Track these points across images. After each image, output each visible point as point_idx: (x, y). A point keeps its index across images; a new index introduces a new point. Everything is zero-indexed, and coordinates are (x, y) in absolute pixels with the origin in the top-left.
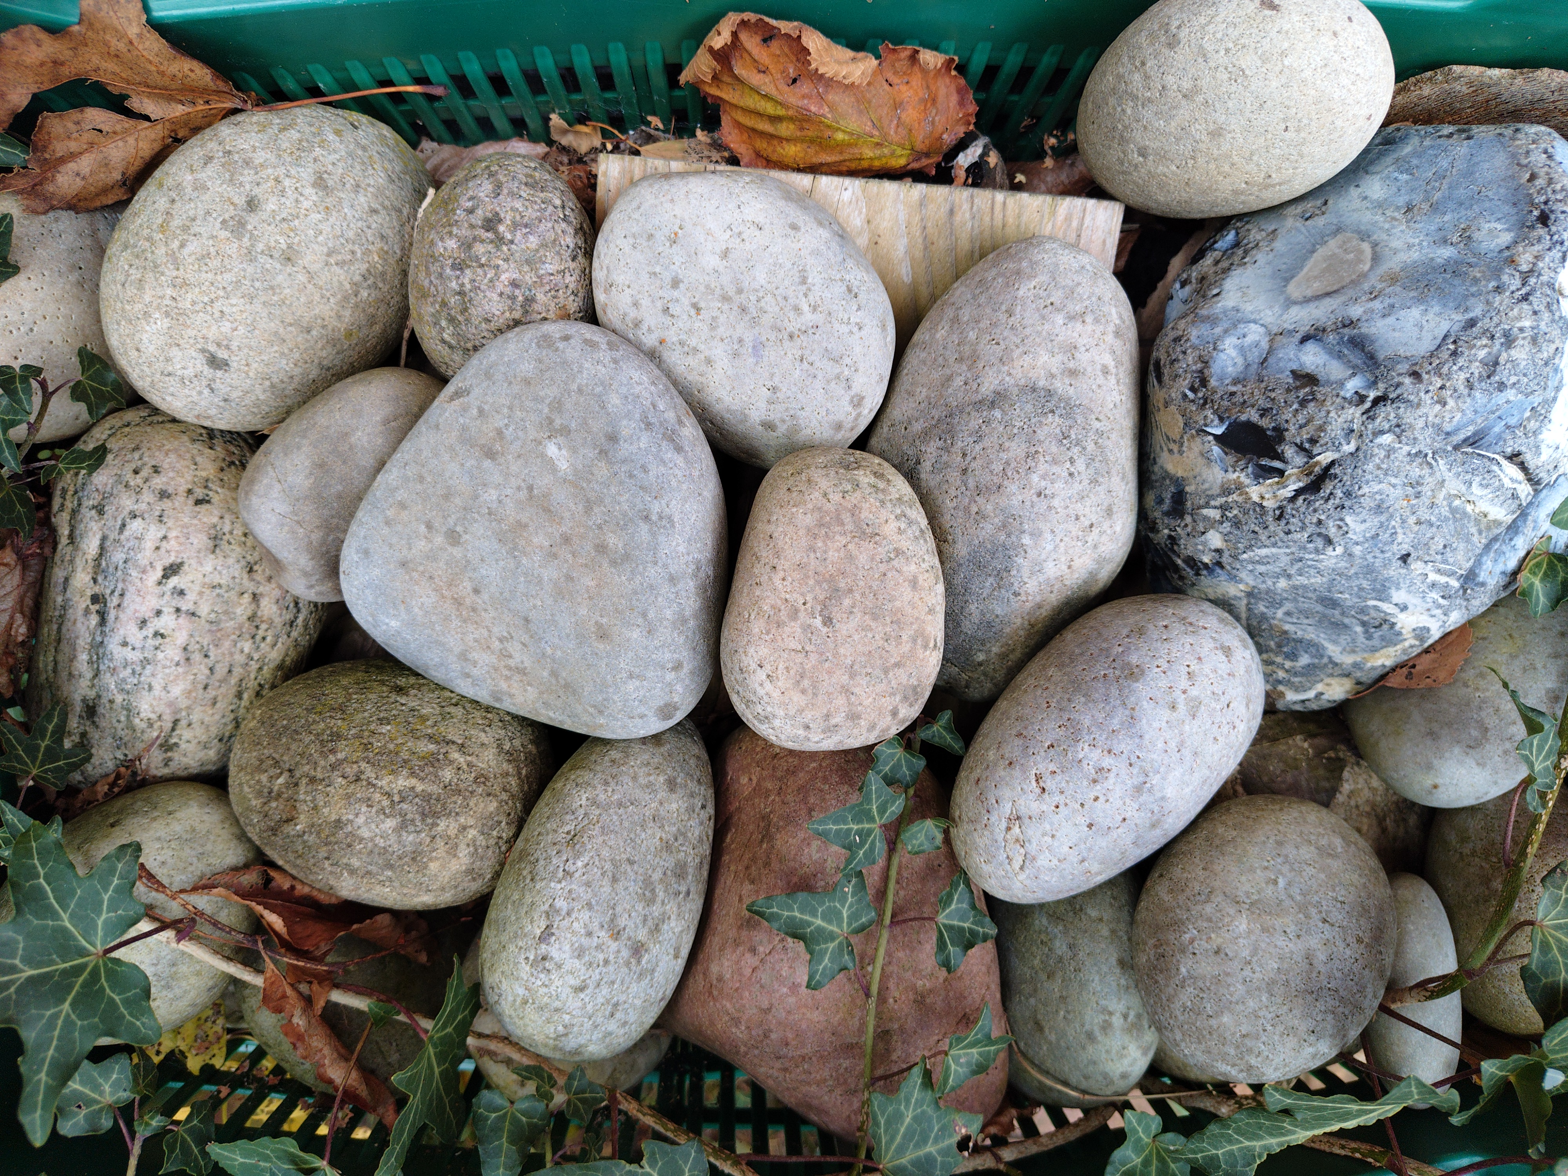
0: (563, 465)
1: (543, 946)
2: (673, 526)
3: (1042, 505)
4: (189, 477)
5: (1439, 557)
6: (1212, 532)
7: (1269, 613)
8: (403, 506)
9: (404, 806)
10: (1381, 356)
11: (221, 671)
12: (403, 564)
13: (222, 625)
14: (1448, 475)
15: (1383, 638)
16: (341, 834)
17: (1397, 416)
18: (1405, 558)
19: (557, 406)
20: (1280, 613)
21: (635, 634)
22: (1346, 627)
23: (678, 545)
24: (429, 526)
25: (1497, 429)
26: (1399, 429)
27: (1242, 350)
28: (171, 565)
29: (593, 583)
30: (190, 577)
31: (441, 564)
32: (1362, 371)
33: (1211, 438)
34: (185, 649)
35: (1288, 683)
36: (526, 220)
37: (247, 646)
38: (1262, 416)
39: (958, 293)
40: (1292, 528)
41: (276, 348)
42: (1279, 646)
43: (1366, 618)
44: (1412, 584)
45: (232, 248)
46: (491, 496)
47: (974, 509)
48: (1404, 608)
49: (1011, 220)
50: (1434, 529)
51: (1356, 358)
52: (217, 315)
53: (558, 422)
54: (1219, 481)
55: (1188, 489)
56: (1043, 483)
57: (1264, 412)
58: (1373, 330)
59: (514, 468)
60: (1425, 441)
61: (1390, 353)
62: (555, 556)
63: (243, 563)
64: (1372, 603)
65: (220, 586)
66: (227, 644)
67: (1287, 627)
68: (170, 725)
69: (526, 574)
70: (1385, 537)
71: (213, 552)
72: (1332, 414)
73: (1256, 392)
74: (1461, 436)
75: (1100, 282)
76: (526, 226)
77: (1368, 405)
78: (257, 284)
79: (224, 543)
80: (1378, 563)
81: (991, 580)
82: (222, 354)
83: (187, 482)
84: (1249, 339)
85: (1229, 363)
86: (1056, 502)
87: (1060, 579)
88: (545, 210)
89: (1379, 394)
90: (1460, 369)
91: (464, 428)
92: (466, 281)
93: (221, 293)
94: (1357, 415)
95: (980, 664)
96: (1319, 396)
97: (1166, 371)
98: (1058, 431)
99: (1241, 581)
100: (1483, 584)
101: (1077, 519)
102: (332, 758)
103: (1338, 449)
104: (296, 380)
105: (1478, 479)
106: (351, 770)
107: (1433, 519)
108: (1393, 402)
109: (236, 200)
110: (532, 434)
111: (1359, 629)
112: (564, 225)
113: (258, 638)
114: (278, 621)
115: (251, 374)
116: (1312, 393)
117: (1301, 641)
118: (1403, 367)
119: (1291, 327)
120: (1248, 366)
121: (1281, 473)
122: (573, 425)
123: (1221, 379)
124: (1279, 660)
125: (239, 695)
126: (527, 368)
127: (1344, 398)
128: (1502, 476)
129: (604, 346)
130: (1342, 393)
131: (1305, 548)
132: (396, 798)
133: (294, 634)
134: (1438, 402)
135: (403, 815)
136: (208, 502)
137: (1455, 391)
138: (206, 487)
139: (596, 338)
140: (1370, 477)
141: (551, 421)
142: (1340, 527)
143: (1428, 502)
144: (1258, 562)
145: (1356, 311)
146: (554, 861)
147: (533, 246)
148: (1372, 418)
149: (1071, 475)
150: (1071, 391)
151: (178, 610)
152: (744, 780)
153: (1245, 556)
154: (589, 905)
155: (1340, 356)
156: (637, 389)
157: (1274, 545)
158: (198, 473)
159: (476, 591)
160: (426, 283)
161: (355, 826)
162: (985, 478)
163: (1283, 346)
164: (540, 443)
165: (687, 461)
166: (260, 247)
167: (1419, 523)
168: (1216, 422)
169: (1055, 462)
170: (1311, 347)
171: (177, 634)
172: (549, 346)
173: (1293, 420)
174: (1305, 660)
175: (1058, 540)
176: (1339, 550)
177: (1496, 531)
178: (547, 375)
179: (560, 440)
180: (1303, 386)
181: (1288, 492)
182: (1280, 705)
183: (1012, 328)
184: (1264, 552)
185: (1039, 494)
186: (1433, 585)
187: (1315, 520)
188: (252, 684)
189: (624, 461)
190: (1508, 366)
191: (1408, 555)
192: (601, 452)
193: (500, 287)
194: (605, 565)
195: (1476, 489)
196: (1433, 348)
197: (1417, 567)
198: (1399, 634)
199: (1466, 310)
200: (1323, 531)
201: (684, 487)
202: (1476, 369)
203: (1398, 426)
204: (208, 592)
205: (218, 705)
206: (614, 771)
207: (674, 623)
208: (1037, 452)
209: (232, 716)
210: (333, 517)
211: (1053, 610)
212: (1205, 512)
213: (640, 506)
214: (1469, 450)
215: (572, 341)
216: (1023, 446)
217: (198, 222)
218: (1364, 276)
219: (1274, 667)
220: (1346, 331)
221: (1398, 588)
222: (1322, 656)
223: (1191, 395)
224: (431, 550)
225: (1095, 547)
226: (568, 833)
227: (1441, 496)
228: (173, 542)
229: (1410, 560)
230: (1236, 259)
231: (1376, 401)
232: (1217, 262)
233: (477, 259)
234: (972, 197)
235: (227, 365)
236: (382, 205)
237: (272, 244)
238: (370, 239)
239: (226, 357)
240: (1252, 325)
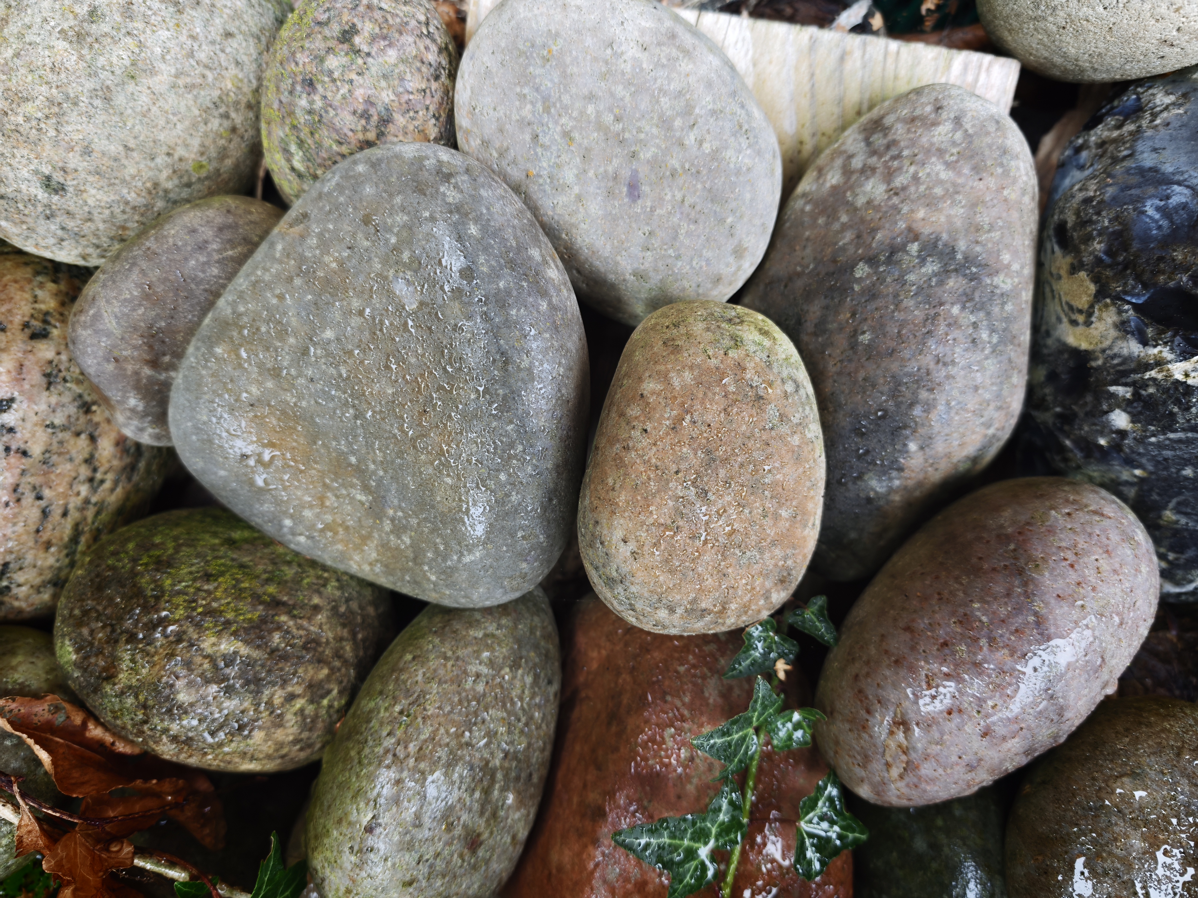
0: (411, 305)
1: (369, 836)
2: (532, 380)
4: (27, 309)
6: (1117, 411)
11: (56, 512)
16: (160, 698)
19: (407, 235)
27: (1166, 212)
30: (20, 416)
33: (1130, 307)
34: (15, 489)
36: (385, 32)
37: (84, 490)
38: (1195, 284)
42: (1165, 536)
45: (71, 60)
47: (862, 375)
49: (903, 73)
53: (406, 256)
54: (1135, 355)
55: (1093, 364)
56: (942, 349)
63: (80, 402)
65: (54, 425)
66: (62, 486)
67: (1178, 517)
71: (48, 389)
76: (385, 38)
78: (96, 102)
79: (59, 380)
82: (58, 177)
83: (24, 315)
85: (1153, 225)
86: (955, 371)
87: (948, 455)
88: (407, 23)
92: (317, 98)
93: (56, 108)
97: (1075, 234)
98: (961, 292)
99: (1138, 466)
109: (77, 9)
110: (378, 268)
112: (427, 42)
113: (96, 481)
114: (117, 464)
117: (1191, 532)
120: (1176, 228)
122: (424, 258)
123: (1145, 243)
125: (75, 539)
132: (219, 662)
133: (136, 478)
136: (45, 336)
138: (44, 321)
139: (454, 161)
141: (399, 253)
144: (1167, 447)
146: (384, 743)
147: (392, 61)
150: (977, 249)
153: (1153, 439)
156: (499, 221)
157: (1193, 429)
158: (37, 306)
161: (175, 690)
164: (386, 278)
165: (551, 307)
168: (1138, 289)
174: (1191, 552)
179: (409, 275)
183: (913, 177)
184: (1178, 435)
188: (89, 527)
192: (454, 290)
193: (353, 105)
204: (40, 430)
205: (52, 549)
206: (455, 643)
208: (937, 314)
209: (67, 560)
212: (1113, 389)
213: (497, 355)
216: (922, 307)
217: (34, 30)
223: (1107, 259)
225: (989, 423)
226: (401, 712)
230: (1144, 122)
233: (330, 73)
234: (865, 44)
235: (63, 189)
236: (239, 28)
237: (114, 60)
238: (223, 64)
239: (61, 180)
240: (1175, 187)
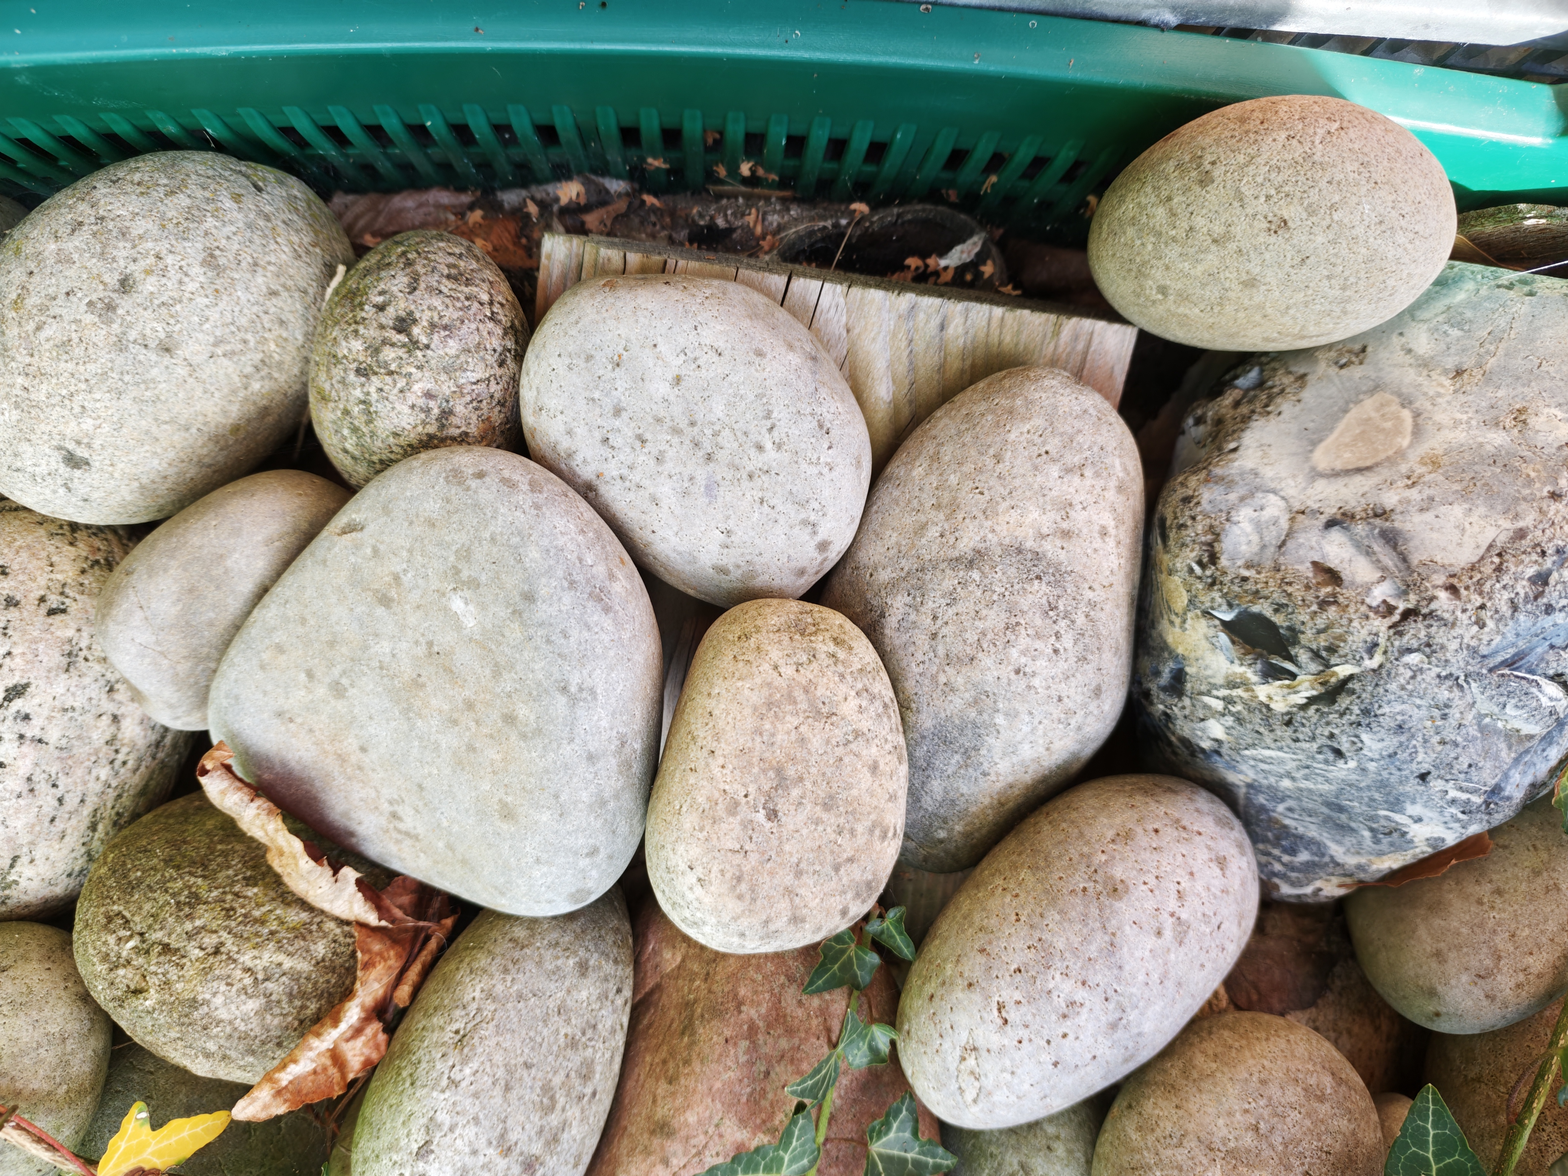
0: (470, 623)
1: (421, 1164)
2: (595, 698)
3: (1020, 684)
4: (42, 581)
5: (1462, 776)
6: (1212, 721)
7: (1269, 805)
8: (280, 649)
9: (270, 985)
10: (1415, 559)
11: (72, 801)
12: (279, 714)
13: (75, 751)
14: (1479, 698)
15: (1392, 844)
16: (196, 1015)
17: (1429, 636)
18: (1423, 777)
19: (466, 554)
20: (1281, 808)
21: (545, 817)
22: (1352, 830)
23: (599, 720)
24: (310, 675)
25: (1539, 650)
26: (1428, 647)
27: (1259, 526)
28: (15, 686)
29: (498, 757)
30: (36, 701)
31: (323, 717)
32: (1393, 577)
33: (1217, 622)
34: (29, 779)
35: (1284, 877)
36: (445, 321)
37: (104, 773)
38: (1276, 611)
39: (941, 424)
40: (1301, 737)
41: (147, 447)
42: (1278, 838)
43: (1374, 826)
44: (1430, 799)
45: (99, 335)
46: (384, 647)
47: (942, 679)
48: (1419, 820)
49: (1008, 338)
50: (1459, 750)
51: (1388, 559)
52: (77, 409)
53: (465, 574)
54: (1223, 672)
55: (1188, 669)
56: (1023, 660)
57: (1279, 608)
58: (1408, 526)
59: (412, 620)
60: (1458, 664)
61: (1424, 557)
62: (455, 722)
63: (102, 682)
64: (1383, 813)
65: (73, 709)
66: (79, 772)
67: (1287, 822)
68: (9, 862)
69: (421, 739)
70: (1403, 756)
71: (67, 670)
72: (1355, 624)
73: (1271, 583)
74: (1499, 659)
75: (1104, 428)
76: (445, 328)
77: (1396, 617)
78: (127, 378)
79: (80, 659)
80: (1393, 779)
81: (957, 757)
82: (81, 452)
83: (39, 588)
84: (1268, 513)
85: (1243, 539)
86: (1036, 682)
87: (1037, 760)
88: (468, 308)
89: (1410, 606)
90: (1504, 587)
91: (355, 569)
92: (372, 390)
93: (83, 386)
94: (1383, 629)
95: (941, 841)
96: (1341, 599)
97: (1172, 534)
98: (1044, 601)
99: (1241, 772)
100: (1509, 798)
101: (1060, 700)
102: (188, 926)
103: (1359, 662)
104: (170, 480)
105: (1513, 701)
106: (210, 941)
107: (1459, 739)
108: (1425, 617)
109: (106, 278)
110: (435, 584)
111: (1367, 834)
112: (490, 325)
113: (117, 764)
114: (141, 743)
115: (116, 475)
116: (1334, 595)
117: (1301, 837)
118: (1440, 579)
119: (1315, 506)
120: (1264, 547)
121: (1293, 676)
122: (483, 578)
123: (1232, 559)
124: (1276, 852)
125: (93, 827)
126: (432, 507)
127: (1370, 607)
128: (1540, 696)
129: (525, 487)
130: (1368, 601)
131: (1313, 758)
132: (260, 976)
134: (1476, 623)
135: (268, 996)
136: (64, 611)
137: (1497, 612)
138: (62, 594)
139: (516, 477)
140: (1393, 697)
141: (457, 572)
142: (1354, 743)
143: (1455, 723)
144: (1262, 761)
145: (1390, 499)
146: (439, 1065)
147: (453, 352)
148: (1400, 634)
149: (1056, 651)
150: (1063, 555)
151: (22, 737)
152: (667, 955)
153: (1247, 752)
154: (476, 1120)
155: (1368, 552)
156: (561, 542)
157: (1280, 749)
158: (53, 576)
159: (363, 749)
160: (327, 386)
161: (213, 1007)
162: (958, 648)
163: (1305, 530)
164: (444, 595)
165: (617, 623)
166: (133, 335)
167: (1443, 742)
168: (1225, 607)
169: (1038, 636)
170: (1336, 534)
171: (20, 763)
172: (460, 484)
173: (1310, 624)
174: (1304, 856)
175: (1036, 722)
176: (1352, 764)
177: (1528, 745)
178: (455, 518)
179: (467, 593)
180: (1325, 584)
181: (1299, 699)
182: (1275, 895)
183: (999, 477)
184: (1267, 753)
185: (1017, 672)
186: (1453, 801)
187: (1326, 733)
188: (108, 813)
189: (541, 625)
190: (1559, 587)
191: (1429, 773)
192: (514, 612)
193: (411, 399)
194: (513, 738)
195: (1509, 710)
196: (1475, 559)
197: (1436, 785)
198: (1411, 841)
199: (1516, 516)
200: (1336, 745)
201: (612, 653)
202: (1523, 588)
203: (1429, 645)
204: (58, 715)
205: (67, 839)
206: (517, 954)
207: (590, 806)
208: (1018, 624)
209: (83, 850)
210: (203, 646)
211: (1027, 788)
212: (1206, 699)
213: (557, 675)
214: (1507, 671)
215: (487, 479)
216: (1003, 615)
217: (59, 302)
218: (1401, 454)
219: (1271, 860)
220: (1378, 522)
221: (1414, 802)
222: (1323, 855)
223: (1197, 569)
224: (312, 701)
225: (1079, 728)
226: (457, 1032)
227: (1470, 717)
228: (18, 660)
229: (1429, 778)
230: (1258, 406)
231: (1407, 614)
232: (1237, 404)
233: (386, 365)
234: (967, 310)
235: (88, 464)
236: (284, 286)
237: (148, 332)
238: (267, 326)
239: (86, 455)
240: (1271, 496)
